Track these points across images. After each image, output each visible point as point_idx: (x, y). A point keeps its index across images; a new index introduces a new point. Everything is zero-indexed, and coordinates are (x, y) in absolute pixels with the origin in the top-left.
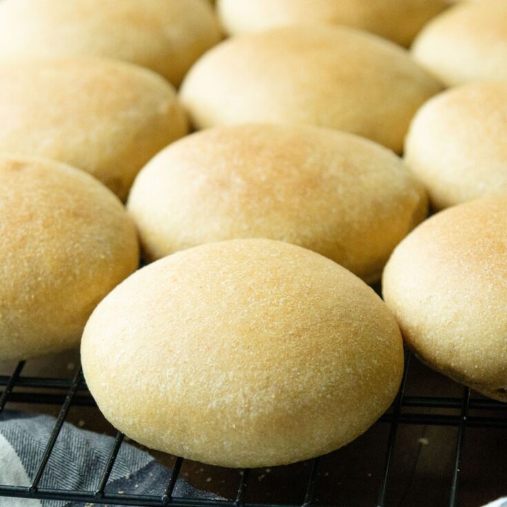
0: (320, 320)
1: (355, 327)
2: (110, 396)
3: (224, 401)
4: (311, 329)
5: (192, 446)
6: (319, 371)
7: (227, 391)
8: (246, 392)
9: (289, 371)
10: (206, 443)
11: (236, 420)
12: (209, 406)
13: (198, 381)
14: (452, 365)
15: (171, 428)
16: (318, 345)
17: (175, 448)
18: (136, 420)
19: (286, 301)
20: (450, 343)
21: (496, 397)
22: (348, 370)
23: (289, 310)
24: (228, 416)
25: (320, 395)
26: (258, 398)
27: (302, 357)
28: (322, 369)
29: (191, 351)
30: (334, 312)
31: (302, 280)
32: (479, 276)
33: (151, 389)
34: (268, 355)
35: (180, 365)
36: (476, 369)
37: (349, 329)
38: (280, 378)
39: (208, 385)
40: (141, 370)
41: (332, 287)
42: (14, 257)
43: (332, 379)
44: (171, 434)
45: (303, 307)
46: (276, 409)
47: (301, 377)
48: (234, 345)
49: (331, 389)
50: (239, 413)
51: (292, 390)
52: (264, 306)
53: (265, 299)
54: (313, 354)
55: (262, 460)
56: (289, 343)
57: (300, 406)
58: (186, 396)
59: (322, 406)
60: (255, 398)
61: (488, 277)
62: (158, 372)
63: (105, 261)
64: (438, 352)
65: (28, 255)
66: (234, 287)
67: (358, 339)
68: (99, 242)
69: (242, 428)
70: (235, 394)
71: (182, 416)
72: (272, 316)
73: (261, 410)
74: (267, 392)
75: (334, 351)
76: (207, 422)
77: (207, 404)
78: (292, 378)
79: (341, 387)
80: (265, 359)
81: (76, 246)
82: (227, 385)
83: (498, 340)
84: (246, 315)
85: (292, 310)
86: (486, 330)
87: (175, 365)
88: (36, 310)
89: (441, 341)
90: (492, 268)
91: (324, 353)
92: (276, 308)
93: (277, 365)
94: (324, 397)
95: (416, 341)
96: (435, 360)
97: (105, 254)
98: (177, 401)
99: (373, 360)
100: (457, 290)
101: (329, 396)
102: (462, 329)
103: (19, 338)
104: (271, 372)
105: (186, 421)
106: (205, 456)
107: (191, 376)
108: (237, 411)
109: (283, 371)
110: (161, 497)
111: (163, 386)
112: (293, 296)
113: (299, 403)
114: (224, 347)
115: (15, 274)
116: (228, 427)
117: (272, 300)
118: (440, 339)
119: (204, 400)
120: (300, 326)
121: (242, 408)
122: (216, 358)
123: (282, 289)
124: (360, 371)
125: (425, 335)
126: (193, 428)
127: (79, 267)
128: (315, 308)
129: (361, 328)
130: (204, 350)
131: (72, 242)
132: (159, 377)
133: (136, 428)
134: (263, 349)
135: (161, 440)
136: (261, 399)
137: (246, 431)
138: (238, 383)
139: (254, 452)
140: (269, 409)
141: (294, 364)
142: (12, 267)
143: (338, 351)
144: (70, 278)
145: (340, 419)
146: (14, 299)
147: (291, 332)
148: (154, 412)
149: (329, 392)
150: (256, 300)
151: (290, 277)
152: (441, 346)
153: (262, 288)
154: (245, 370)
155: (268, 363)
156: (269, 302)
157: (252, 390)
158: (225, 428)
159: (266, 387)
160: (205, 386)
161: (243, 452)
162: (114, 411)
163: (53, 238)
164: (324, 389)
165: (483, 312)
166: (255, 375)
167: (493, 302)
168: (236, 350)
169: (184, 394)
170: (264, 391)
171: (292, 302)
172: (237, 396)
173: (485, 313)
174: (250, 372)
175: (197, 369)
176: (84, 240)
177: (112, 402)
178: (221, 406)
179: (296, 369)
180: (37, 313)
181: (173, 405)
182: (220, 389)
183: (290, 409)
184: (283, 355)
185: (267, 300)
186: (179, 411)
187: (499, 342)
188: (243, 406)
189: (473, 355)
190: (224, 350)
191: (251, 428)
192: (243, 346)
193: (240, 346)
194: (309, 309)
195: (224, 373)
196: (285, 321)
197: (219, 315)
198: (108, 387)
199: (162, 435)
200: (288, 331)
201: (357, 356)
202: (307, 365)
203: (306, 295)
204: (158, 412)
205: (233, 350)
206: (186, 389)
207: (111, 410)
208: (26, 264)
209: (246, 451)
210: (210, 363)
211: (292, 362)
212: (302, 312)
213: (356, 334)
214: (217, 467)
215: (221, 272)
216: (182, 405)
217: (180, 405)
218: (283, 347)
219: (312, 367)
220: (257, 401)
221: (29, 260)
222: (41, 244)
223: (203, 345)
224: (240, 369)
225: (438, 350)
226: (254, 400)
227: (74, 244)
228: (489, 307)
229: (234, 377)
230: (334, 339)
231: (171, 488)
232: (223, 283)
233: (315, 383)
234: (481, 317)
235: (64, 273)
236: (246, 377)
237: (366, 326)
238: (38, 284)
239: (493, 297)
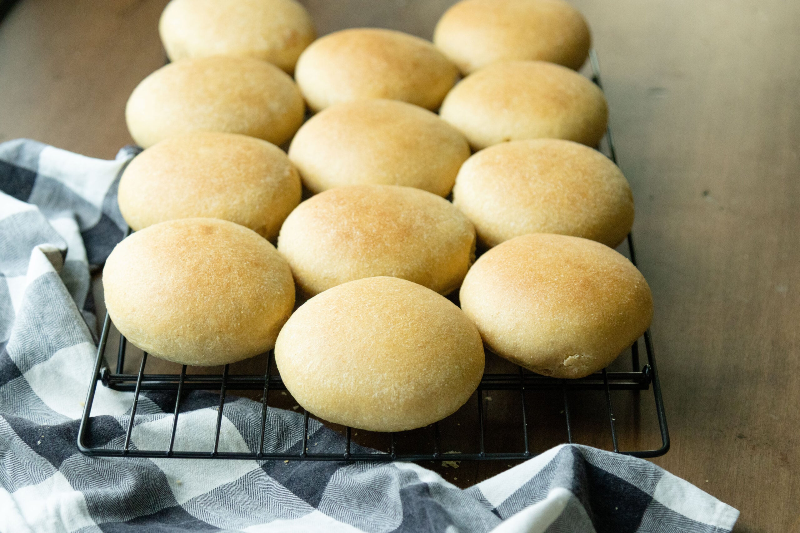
0: (435, 335)
1: (457, 338)
2: (305, 391)
3: (382, 393)
4: (431, 342)
5: (361, 421)
6: (439, 369)
7: (383, 386)
8: (396, 386)
9: (421, 371)
10: (371, 419)
11: (390, 404)
12: (373, 396)
13: (365, 381)
14: (516, 356)
15: (348, 411)
16: (437, 352)
17: (350, 422)
18: (324, 406)
19: (412, 324)
20: (514, 343)
21: (542, 373)
22: (456, 367)
23: (416, 330)
24: (386, 402)
25: (442, 385)
26: (404, 390)
27: (428, 361)
28: (441, 368)
29: (358, 361)
30: (443, 329)
31: (419, 308)
32: (529, 299)
33: (334, 387)
34: (407, 361)
35: (351, 371)
36: (531, 359)
37: (453, 339)
38: (416, 376)
39: (371, 382)
40: (326, 374)
41: (438, 311)
42: (224, 298)
43: (448, 374)
44: (348, 415)
45: (424, 327)
46: (415, 396)
47: (429, 374)
48: (384, 356)
49: (447, 380)
50: (393, 400)
51: (425, 383)
52: (399, 328)
53: (399, 324)
54: (435, 359)
55: (406, 427)
56: (419, 353)
57: (430, 393)
58: (357, 390)
59: (443, 391)
60: (402, 390)
61: (535, 299)
62: (337, 376)
63: (280, 295)
64: (506, 348)
65: (233, 296)
66: (378, 316)
67: (460, 345)
68: (274, 282)
69: (394, 409)
70: (389, 388)
71: (355, 403)
72: (406, 335)
73: (406, 397)
74: (409, 385)
75: (446, 355)
76: (372, 407)
77: (372, 396)
78: (424, 375)
79: (453, 378)
80: (406, 364)
81: (262, 287)
82: (384, 382)
83: (545, 341)
84: (389, 335)
85: (418, 330)
86: (537, 334)
87: (348, 370)
88: (241, 333)
89: (508, 341)
90: (537, 293)
91: (441, 357)
92: (408, 329)
93: (413, 368)
94: (443, 386)
95: (490, 341)
96: (503, 353)
97: (279, 291)
98: (352, 394)
99: (470, 359)
100: (516, 308)
101: (446, 385)
102: (522, 334)
103: (230, 351)
104: (411, 373)
105: (358, 406)
106: (369, 427)
107: (360, 377)
108: (392, 398)
109: (418, 371)
110: (343, 454)
111: (342, 385)
112: (416, 320)
113: (429, 391)
114: (379, 357)
115: (226, 310)
116: (386, 409)
117: (404, 323)
118: (507, 340)
119: (369, 392)
120: (424, 341)
121: (394, 397)
122: (375, 365)
123: (408, 315)
124: (463, 366)
125: (497, 338)
126: (363, 411)
127: (266, 302)
128: (431, 327)
129: (460, 338)
130: (366, 360)
131: (259, 285)
132: (338, 379)
133: (324, 411)
134: (403, 357)
135: (341, 418)
136: (406, 390)
137: (398, 411)
138: (391, 381)
139: (402, 423)
140: (411, 396)
141: (423, 366)
142: (224, 305)
143: (449, 355)
144: (261, 310)
145: (453, 398)
146: (227, 326)
147: (419, 345)
148: (337, 402)
149: (446, 382)
150: (394, 325)
151: (411, 306)
152: (508, 344)
153: (395, 316)
154: (394, 372)
155: (408, 366)
156: (402, 325)
157: (400, 384)
158: (384, 409)
159: (408, 382)
160: (370, 384)
161: (395, 423)
162: (308, 401)
163: (246, 283)
164: (443, 380)
165: (535, 322)
166: (401, 375)
167: (540, 315)
168: (386, 359)
169: (357, 389)
170: (407, 385)
171: (416, 325)
172: (391, 389)
173: (536, 324)
174: (397, 373)
175: (363, 373)
176: (266, 283)
177: (306, 395)
178: (381, 396)
179: (425, 369)
180: (242, 335)
181: (350, 396)
182: (379, 385)
183: (423, 395)
184: (416, 361)
185: (401, 324)
186: (354, 400)
187: (546, 341)
188: (395, 395)
189: (529, 350)
190: (379, 359)
191: (400, 409)
192: (391, 356)
193: (389, 356)
194: (428, 328)
195: (381, 375)
196: (414, 338)
197: (372, 336)
198: (303, 386)
199: (342, 415)
200: (417, 345)
201: (460, 357)
202: (432, 366)
203: (424, 319)
204: (339, 401)
205: (385, 359)
206: (357, 386)
207: (305, 400)
208: (232, 303)
209: (397, 423)
210: (371, 369)
211: (422, 365)
212: (424, 331)
213: (458, 342)
214: (376, 432)
215: (366, 305)
216: (355, 396)
217: (354, 396)
218: (416, 356)
219: (435, 367)
220: (403, 392)
221: (234, 299)
222: (240, 288)
223: (365, 357)
224: (391, 371)
225: (506, 347)
226: (401, 391)
227: (260, 286)
228: (538, 319)
229: (388, 377)
230: (445, 347)
231: (348, 448)
232: (370, 313)
233: (437, 377)
234: (534, 326)
235: (257, 307)
236: (395, 377)
237: (463, 336)
238: (241, 316)
239: (540, 312)
